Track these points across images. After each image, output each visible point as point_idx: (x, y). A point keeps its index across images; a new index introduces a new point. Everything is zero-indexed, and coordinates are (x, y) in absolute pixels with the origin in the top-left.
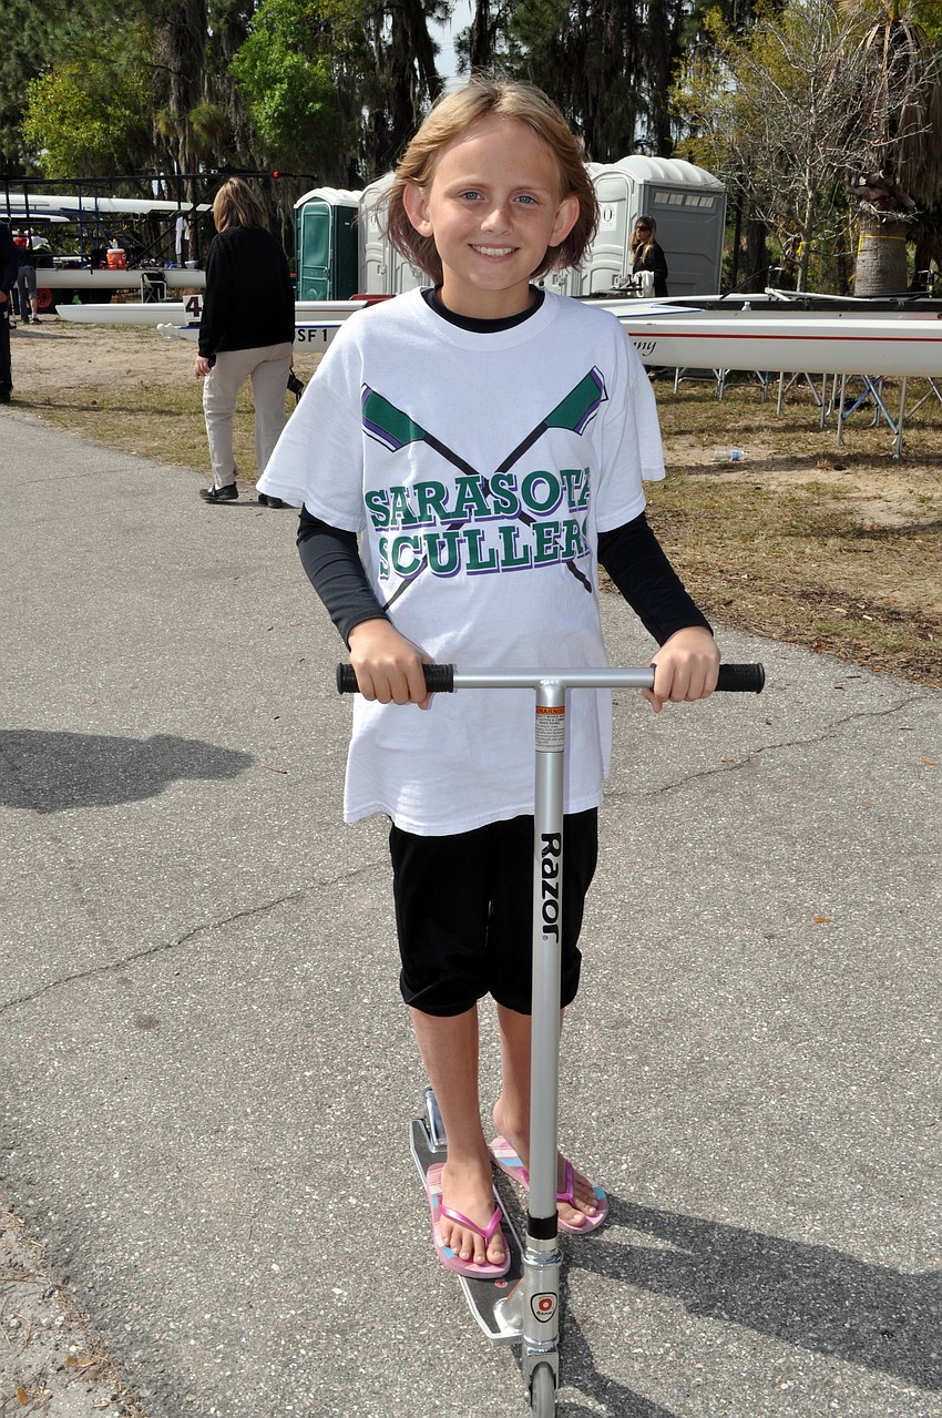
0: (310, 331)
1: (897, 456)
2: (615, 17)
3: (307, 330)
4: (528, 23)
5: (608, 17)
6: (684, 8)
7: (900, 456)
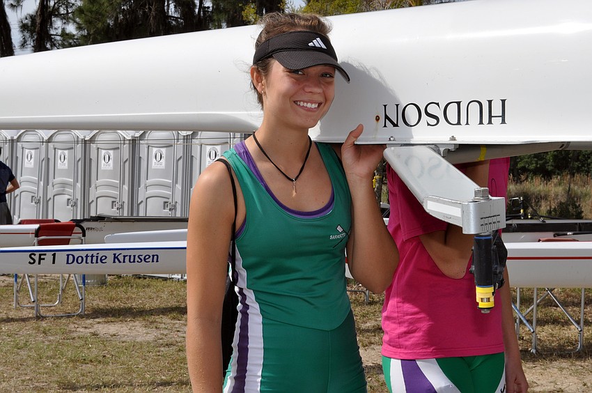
0: (40, 255)
1: (533, 351)
2: (156, 10)
3: (37, 254)
4: (91, 12)
5: (150, 9)
6: (206, 5)
7: (537, 351)
